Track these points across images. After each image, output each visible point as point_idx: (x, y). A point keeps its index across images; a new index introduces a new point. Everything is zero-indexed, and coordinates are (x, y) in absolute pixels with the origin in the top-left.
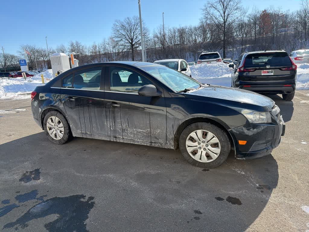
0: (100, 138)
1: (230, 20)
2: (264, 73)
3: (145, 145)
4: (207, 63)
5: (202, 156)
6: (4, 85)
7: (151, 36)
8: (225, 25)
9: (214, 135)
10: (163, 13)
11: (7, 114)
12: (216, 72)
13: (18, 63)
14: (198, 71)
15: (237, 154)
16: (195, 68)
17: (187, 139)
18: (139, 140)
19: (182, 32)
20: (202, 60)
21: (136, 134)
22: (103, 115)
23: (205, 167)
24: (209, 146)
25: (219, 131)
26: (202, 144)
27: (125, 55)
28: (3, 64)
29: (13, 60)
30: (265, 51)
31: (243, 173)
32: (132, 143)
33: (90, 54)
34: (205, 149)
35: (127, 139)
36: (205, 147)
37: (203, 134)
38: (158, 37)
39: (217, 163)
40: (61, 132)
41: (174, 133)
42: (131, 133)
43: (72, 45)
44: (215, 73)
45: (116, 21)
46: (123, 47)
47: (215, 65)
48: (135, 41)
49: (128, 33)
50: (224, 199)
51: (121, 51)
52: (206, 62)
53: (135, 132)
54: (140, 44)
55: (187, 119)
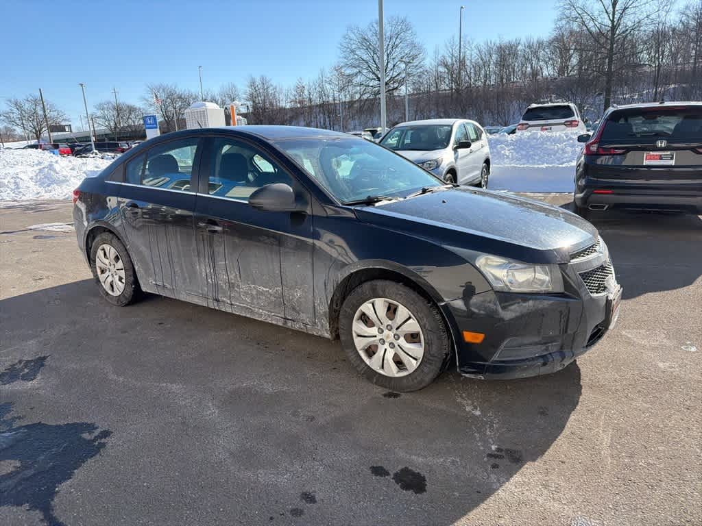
0: (189, 299)
1: (628, 21)
2: (649, 160)
3: (274, 322)
4: (542, 130)
5: (385, 361)
6: (89, 169)
7: (429, 61)
8: (613, 34)
9: (410, 313)
10: (462, 7)
11: (64, 232)
12: (557, 152)
13: (142, 122)
14: (513, 149)
15: (461, 366)
16: (507, 141)
17: (355, 318)
18: (261, 311)
19: (506, 54)
20: (531, 123)
21: (255, 296)
22: (192, 248)
23: (392, 388)
24: (402, 339)
25: (421, 303)
26: (386, 332)
27: (366, 107)
28: (112, 124)
29: (133, 116)
30: (661, 103)
31: (478, 413)
32: (248, 316)
33: (289, 104)
34: (392, 345)
35: (238, 306)
36: (392, 339)
37: (389, 309)
38: (446, 66)
39: (415, 381)
40: (120, 279)
41: (327, 302)
42: (245, 292)
43: (253, 85)
44: (555, 155)
45: (349, 28)
46: (363, 88)
47: (558, 135)
48: (391, 74)
49: (375, 56)
50: (390, 472)
51: (357, 97)
52: (540, 128)
53: (254, 293)
54: (401, 82)
55: (352, 271)
